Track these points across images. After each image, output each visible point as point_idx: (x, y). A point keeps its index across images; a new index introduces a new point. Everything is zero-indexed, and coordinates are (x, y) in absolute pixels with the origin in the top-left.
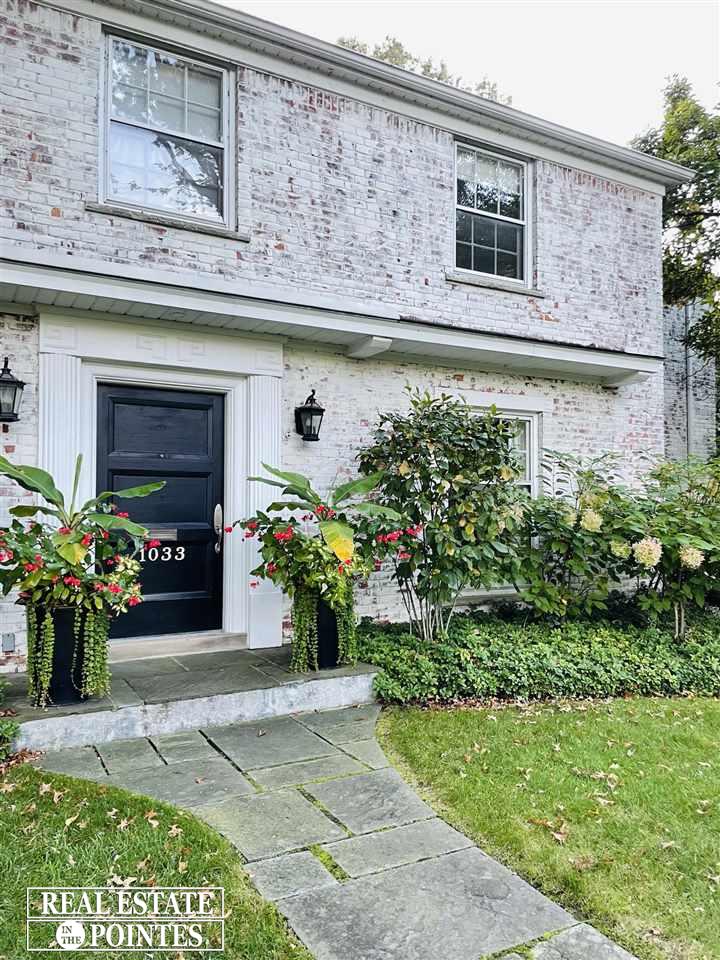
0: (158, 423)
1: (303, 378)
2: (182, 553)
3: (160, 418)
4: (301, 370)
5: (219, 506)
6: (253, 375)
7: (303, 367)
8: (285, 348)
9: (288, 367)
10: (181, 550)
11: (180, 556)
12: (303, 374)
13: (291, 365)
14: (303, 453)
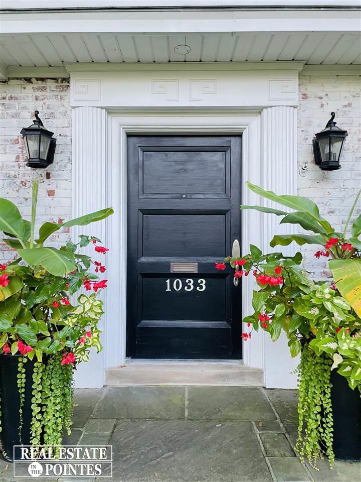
0: (181, 167)
1: (322, 106)
2: (203, 285)
3: (183, 162)
4: (321, 98)
5: (236, 241)
6: (267, 107)
7: (322, 94)
8: (301, 76)
9: (305, 96)
10: (203, 282)
11: (201, 287)
12: (324, 101)
13: (309, 94)
14: (322, 184)
